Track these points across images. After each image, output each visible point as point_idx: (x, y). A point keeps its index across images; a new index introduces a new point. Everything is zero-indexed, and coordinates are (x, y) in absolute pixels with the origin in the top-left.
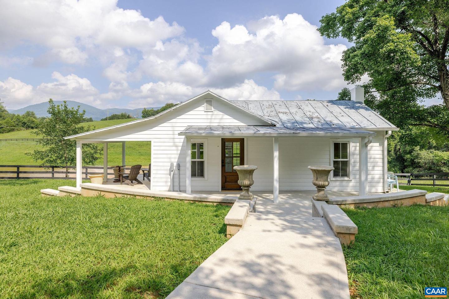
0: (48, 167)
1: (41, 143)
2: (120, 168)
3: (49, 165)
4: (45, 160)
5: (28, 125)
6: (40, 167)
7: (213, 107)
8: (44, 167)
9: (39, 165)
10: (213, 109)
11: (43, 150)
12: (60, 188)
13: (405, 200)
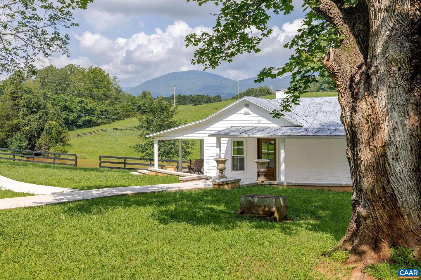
0: (147, 160)
1: (142, 137)
2: (191, 161)
3: (148, 157)
4: (145, 153)
5: (143, 109)
6: (141, 159)
7: (251, 110)
8: (143, 159)
9: (140, 157)
10: (250, 112)
11: (143, 144)
12: (139, 171)
13: (332, 187)
